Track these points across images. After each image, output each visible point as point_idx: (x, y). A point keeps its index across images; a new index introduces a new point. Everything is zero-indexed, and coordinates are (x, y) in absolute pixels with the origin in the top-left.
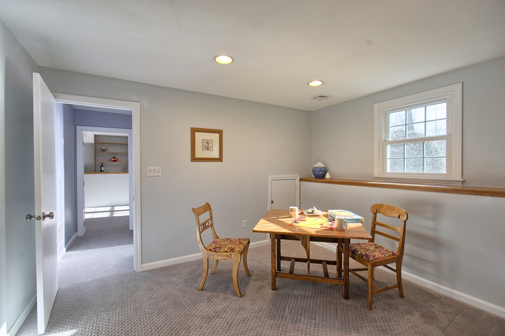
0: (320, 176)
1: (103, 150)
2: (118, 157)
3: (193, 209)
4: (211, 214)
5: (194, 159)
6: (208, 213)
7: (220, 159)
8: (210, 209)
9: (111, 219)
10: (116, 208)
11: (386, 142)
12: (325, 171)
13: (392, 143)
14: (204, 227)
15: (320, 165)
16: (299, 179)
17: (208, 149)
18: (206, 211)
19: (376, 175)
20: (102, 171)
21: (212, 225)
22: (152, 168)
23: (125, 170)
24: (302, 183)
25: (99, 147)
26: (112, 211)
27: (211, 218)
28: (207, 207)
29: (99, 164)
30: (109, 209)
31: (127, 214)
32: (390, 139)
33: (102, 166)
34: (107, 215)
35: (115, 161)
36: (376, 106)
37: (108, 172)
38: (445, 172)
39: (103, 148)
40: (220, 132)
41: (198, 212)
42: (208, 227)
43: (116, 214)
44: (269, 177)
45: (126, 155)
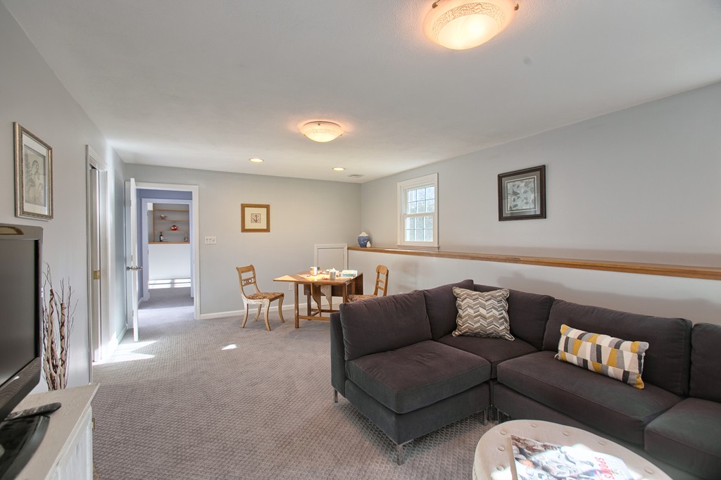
0: (363, 245)
1: (163, 218)
2: (178, 226)
3: (237, 268)
4: (254, 274)
5: (244, 230)
6: (251, 272)
7: (268, 230)
8: (254, 269)
9: (172, 290)
10: (176, 281)
11: (406, 216)
12: (369, 239)
13: (409, 216)
14: (248, 282)
15: (364, 234)
16: (346, 247)
17: (256, 221)
18: (249, 271)
19: (399, 244)
20: (161, 241)
21: (255, 282)
22: (209, 237)
23: (186, 240)
24: (350, 251)
25: (158, 214)
26: (172, 283)
27: (254, 277)
28: (251, 268)
29: (157, 233)
30: (169, 281)
31: (189, 285)
32: (409, 213)
33: (161, 235)
34: (168, 286)
35: (175, 230)
36: (399, 184)
37: (167, 242)
38: (432, 241)
39: (163, 215)
40: (267, 207)
41: (241, 271)
42: (251, 283)
43: (177, 286)
44: (315, 245)
45: (187, 223)
